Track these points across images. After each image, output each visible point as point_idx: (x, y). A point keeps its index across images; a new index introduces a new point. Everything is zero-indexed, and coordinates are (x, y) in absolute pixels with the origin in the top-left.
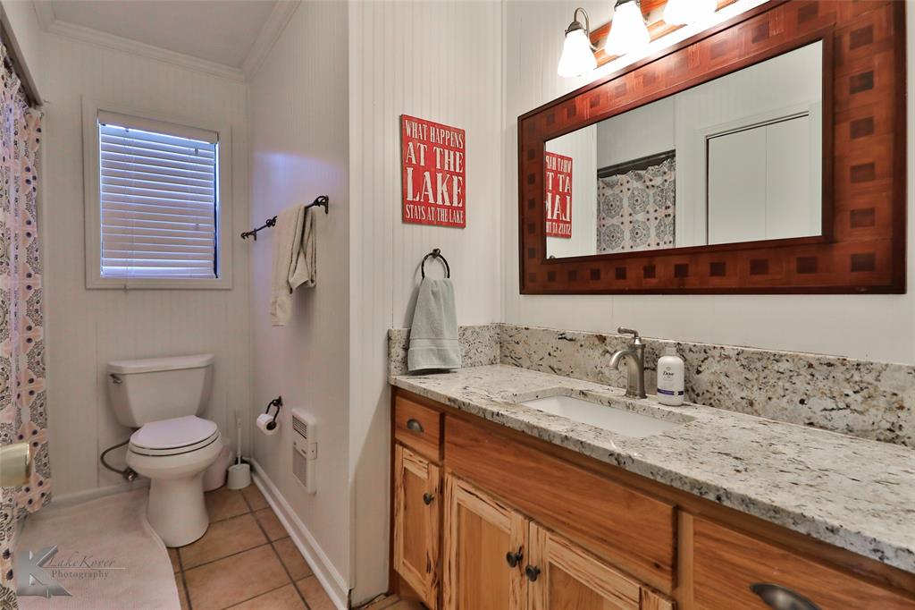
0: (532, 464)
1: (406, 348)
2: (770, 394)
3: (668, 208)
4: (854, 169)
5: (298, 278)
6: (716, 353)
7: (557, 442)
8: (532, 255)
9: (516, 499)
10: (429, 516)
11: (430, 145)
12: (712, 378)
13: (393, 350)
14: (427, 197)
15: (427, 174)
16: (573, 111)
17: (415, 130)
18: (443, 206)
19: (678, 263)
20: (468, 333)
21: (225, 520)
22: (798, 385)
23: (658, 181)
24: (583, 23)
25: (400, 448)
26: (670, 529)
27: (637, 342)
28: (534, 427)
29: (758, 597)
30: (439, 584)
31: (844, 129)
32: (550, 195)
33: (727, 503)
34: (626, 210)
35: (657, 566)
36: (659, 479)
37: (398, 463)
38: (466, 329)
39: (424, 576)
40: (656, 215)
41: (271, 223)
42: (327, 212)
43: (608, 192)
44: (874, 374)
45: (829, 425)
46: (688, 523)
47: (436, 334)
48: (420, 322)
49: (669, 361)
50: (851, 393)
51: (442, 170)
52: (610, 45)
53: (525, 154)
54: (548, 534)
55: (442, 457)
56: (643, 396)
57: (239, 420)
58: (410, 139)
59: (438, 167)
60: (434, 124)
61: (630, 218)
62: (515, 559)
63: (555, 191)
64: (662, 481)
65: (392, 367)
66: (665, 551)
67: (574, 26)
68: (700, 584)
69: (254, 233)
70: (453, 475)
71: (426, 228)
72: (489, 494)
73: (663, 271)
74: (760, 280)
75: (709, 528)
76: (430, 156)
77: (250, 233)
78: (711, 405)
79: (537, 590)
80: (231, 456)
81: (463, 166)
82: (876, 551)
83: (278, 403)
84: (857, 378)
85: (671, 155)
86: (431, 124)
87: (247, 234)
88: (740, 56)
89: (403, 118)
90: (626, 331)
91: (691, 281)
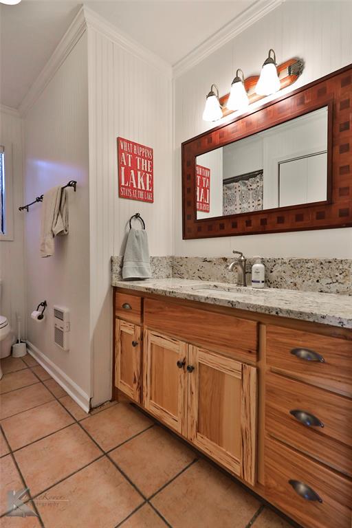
0: (190, 315)
1: (121, 267)
2: (304, 279)
3: (259, 200)
4: (341, 168)
5: (57, 230)
6: (279, 261)
7: (203, 301)
8: (189, 218)
9: (182, 334)
10: (135, 353)
11: (134, 155)
12: (278, 274)
13: (114, 268)
14: (132, 184)
15: (132, 171)
16: (210, 140)
17: (125, 146)
18: (141, 190)
19: (263, 218)
20: (155, 260)
21: (12, 372)
22: (316, 273)
23: (254, 186)
24: (216, 93)
25: (119, 320)
26: (256, 333)
27: (242, 258)
28: (191, 295)
29: (294, 356)
30: (141, 389)
31: (337, 149)
32: (198, 188)
33: (280, 315)
34: (238, 202)
35: (250, 352)
36: (251, 310)
37: (117, 329)
38: (154, 258)
39: (132, 387)
40: (253, 204)
41: (39, 199)
42: (75, 190)
43: (229, 192)
44: (348, 265)
45: (329, 291)
46: (264, 328)
47: (138, 259)
48: (129, 252)
49: (258, 266)
50: (338, 274)
51: (140, 170)
52: (229, 104)
53: (186, 163)
54: (198, 348)
55: (142, 321)
56: (245, 286)
57: (19, 317)
58: (123, 151)
59: (138, 168)
60: (136, 144)
61: (240, 206)
62: (181, 364)
63: (201, 186)
64: (253, 310)
65: (114, 277)
66: (253, 344)
67: (211, 94)
68: (269, 356)
69: (27, 207)
70: (148, 329)
71: (132, 202)
72: (168, 335)
73: (255, 222)
74: (300, 224)
75: (272, 329)
76: (134, 162)
77: (24, 207)
78: (277, 287)
79: (192, 378)
80: (14, 340)
81: (152, 168)
82: (340, 322)
83: (44, 304)
84: (341, 267)
85: (261, 172)
86: (134, 144)
87: (23, 208)
88: (292, 113)
89: (119, 139)
90: (237, 252)
91: (269, 227)
